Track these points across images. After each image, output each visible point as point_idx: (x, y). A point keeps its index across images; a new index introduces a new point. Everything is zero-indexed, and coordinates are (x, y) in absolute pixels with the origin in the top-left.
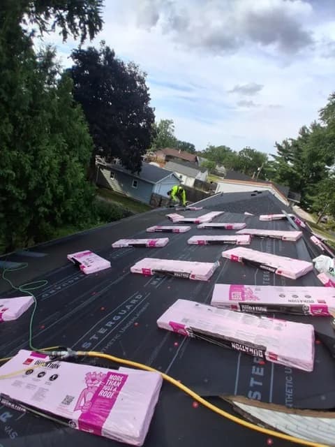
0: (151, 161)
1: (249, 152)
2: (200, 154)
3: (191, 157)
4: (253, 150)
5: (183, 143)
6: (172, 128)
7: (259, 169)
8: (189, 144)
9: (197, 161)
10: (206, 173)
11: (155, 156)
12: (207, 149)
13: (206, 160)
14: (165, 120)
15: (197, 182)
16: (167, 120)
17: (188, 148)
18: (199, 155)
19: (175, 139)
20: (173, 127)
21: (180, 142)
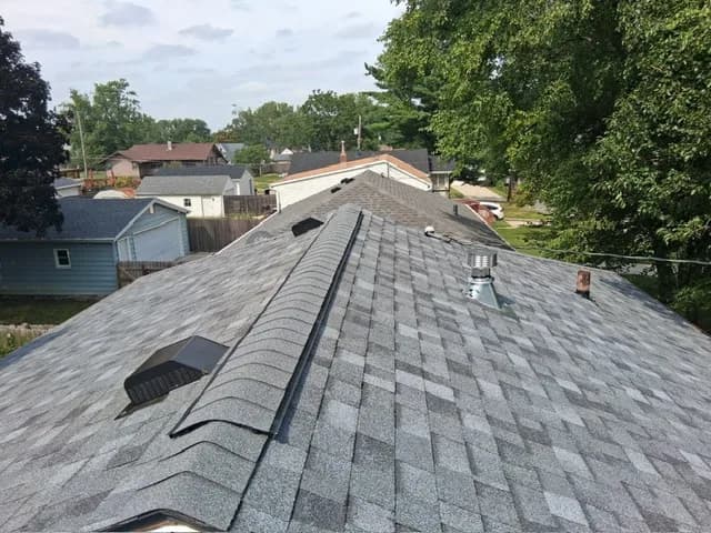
0: (98, 190)
1: (323, 100)
2: (224, 137)
3: (202, 151)
4: (329, 95)
5: (175, 123)
6: (131, 97)
7: (356, 131)
8: (189, 123)
9: (219, 154)
10: (247, 176)
11: (109, 174)
12: (235, 121)
13: (240, 146)
14: (105, 83)
15: (229, 202)
16: (111, 84)
17: (192, 130)
18: (221, 142)
19: (149, 121)
20: (133, 93)
21: (165, 123)
